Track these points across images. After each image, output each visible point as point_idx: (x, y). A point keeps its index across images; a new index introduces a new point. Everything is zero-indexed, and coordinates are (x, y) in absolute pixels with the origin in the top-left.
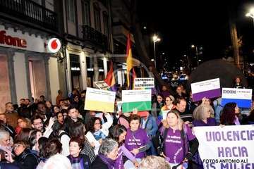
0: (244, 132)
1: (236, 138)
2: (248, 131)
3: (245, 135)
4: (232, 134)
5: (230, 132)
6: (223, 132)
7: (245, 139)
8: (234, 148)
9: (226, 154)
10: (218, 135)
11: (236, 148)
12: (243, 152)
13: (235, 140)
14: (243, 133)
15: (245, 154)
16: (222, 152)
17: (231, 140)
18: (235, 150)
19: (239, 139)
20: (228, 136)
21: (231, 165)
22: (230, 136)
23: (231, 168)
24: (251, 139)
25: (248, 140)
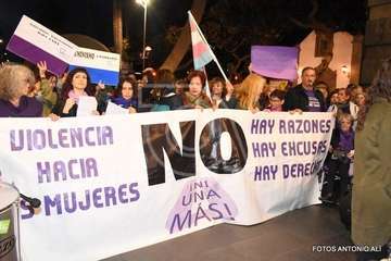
0: (92, 129)
1: (77, 143)
2: (98, 129)
4: (68, 134)
5: (65, 131)
6: (49, 131)
7: (93, 144)
8: (71, 162)
9: (56, 175)
10: (39, 136)
11: (76, 161)
12: (89, 167)
13: (74, 145)
14: (90, 133)
15: (92, 171)
16: (47, 171)
17: (67, 146)
18: (73, 165)
19: (81, 145)
20: (61, 139)
21: (66, 196)
22: (65, 138)
23: (66, 202)
24: (105, 143)
25: (99, 144)
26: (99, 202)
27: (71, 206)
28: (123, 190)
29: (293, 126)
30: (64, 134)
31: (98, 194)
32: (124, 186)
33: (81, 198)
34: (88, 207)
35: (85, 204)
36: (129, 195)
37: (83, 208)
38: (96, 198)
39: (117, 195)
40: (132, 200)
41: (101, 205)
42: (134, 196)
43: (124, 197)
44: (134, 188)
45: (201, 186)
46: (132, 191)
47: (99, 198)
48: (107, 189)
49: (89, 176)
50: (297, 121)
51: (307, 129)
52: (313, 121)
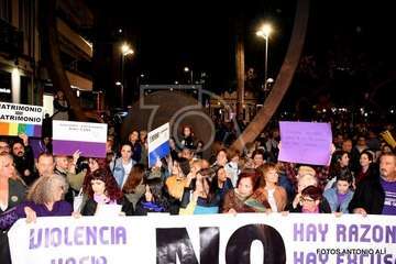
0: (106, 228)
1: (91, 241)
2: (113, 228)
3: (107, 235)
4: (84, 232)
5: (82, 228)
6: (66, 229)
7: (105, 243)
8: (83, 260)
10: (56, 233)
11: (87, 258)
13: (88, 243)
17: (81, 243)
18: (85, 263)
19: (95, 243)
20: (77, 236)
22: (81, 236)
24: (117, 243)
25: (113, 243)
29: (356, 233)
30: (80, 232)
50: (363, 226)
51: (378, 237)
52: (388, 227)
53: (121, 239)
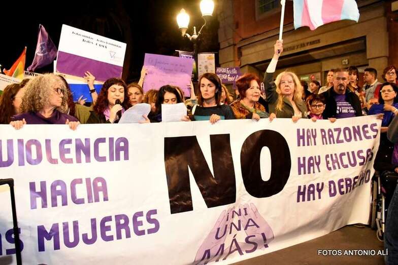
0: (102, 140)
1: (83, 156)
2: (111, 140)
3: (104, 149)
4: (72, 147)
5: (69, 141)
6: (48, 142)
7: (103, 159)
8: (74, 183)
9: (54, 199)
10: (34, 147)
11: (80, 181)
12: (97, 190)
13: (79, 161)
14: (101, 145)
15: (101, 194)
16: (43, 194)
17: (70, 161)
18: (77, 186)
19: (88, 160)
20: (63, 152)
21: (66, 226)
22: (68, 151)
23: (66, 234)
24: (118, 158)
25: (111, 159)
26: (108, 234)
27: (72, 239)
28: (139, 219)
29: (332, 136)
30: (66, 146)
31: (107, 224)
32: (140, 214)
33: (85, 229)
34: (93, 240)
35: (90, 237)
36: (147, 226)
37: (87, 241)
38: (104, 228)
39: (131, 225)
40: (151, 231)
41: (110, 238)
42: (153, 226)
43: (140, 228)
44: (152, 217)
45: (240, 215)
46: (150, 220)
47: (109, 228)
48: (118, 217)
49: (97, 200)
51: (348, 137)
52: (354, 128)
53: (122, 153)
